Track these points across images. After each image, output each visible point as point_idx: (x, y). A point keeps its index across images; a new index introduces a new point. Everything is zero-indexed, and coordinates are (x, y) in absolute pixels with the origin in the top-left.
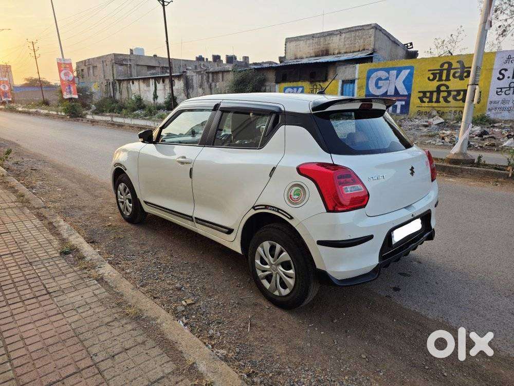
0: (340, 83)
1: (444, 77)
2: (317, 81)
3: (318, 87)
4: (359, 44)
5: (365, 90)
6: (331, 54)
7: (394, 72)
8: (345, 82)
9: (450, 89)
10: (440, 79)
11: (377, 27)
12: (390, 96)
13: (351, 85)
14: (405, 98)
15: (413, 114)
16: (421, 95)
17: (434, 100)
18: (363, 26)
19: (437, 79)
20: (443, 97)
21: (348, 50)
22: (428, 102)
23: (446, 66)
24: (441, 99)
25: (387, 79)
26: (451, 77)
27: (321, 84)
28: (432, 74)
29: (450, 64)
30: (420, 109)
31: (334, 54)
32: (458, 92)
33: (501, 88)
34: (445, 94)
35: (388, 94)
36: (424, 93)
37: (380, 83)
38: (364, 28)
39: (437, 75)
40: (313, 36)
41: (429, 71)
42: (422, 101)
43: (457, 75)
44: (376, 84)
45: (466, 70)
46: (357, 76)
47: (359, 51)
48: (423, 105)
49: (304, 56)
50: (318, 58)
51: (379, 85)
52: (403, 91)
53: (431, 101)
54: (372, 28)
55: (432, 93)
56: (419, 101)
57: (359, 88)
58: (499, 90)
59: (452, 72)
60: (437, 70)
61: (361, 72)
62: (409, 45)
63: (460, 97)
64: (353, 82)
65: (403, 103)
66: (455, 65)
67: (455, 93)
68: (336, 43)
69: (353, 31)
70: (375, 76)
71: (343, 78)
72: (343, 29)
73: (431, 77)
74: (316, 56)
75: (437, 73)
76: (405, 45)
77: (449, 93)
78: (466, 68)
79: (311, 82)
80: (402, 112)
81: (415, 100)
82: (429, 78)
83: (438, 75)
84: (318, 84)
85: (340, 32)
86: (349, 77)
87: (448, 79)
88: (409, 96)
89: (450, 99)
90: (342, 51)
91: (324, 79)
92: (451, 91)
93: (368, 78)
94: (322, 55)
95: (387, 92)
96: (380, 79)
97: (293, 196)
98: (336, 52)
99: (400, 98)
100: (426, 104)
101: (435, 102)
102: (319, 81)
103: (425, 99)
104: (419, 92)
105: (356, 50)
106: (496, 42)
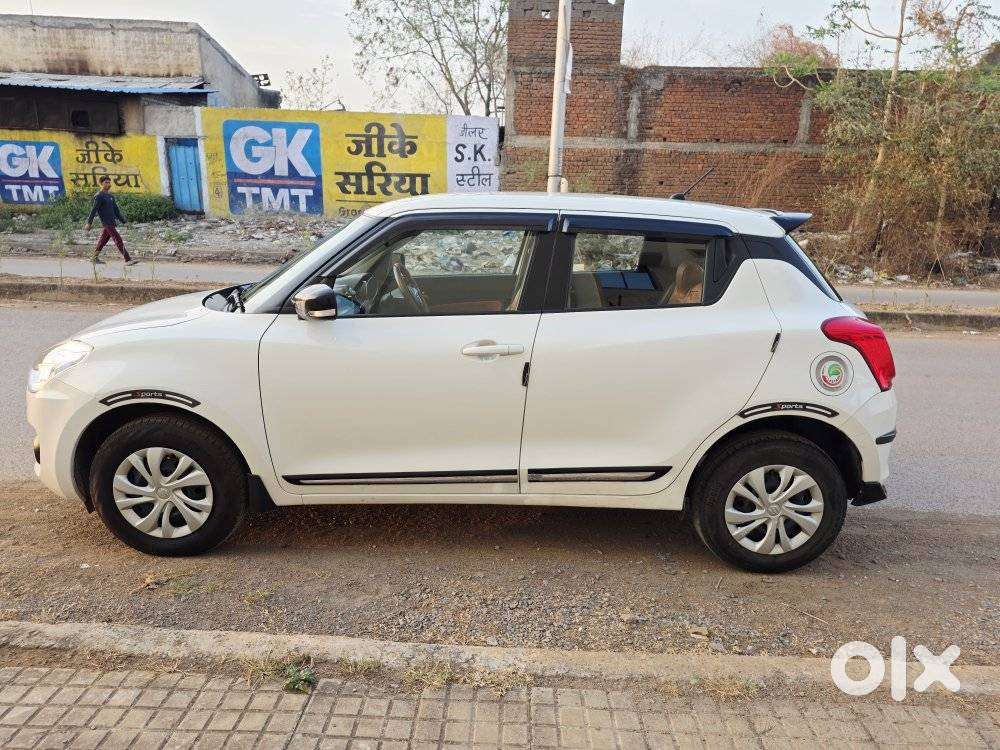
0: (161, 144)
1: (375, 150)
2: (95, 134)
3: (102, 147)
4: (165, 61)
5: (223, 162)
6: (96, 74)
7: (283, 132)
8: (172, 142)
9: (387, 172)
10: (369, 153)
11: (199, 32)
12: (281, 178)
13: (190, 151)
14: (313, 183)
15: (331, 214)
16: (341, 179)
17: (365, 188)
18: (167, 23)
19: (364, 151)
20: (379, 185)
21: (141, 71)
22: (355, 193)
23: (374, 131)
24: (377, 189)
25: (269, 144)
26: (386, 151)
27: (110, 140)
28: (354, 141)
29: (381, 129)
30: (343, 204)
31: (103, 74)
32: (402, 177)
33: (462, 175)
34: (382, 180)
35: (277, 173)
36: (346, 176)
37: (256, 151)
38: (172, 27)
39: (362, 145)
40: (33, 21)
41: (347, 135)
42: (345, 191)
43: (395, 147)
44: (248, 152)
45: (407, 140)
46: (199, 132)
47: (168, 76)
48: (347, 197)
49: (15, 67)
50: (59, 77)
51: (255, 155)
52: (304, 169)
53: (359, 191)
54: (191, 31)
55: (358, 176)
56: (338, 189)
57: (209, 157)
58: (460, 178)
59: (386, 142)
60: (361, 136)
61: (207, 125)
62: (262, 78)
63: (406, 186)
64: (192, 142)
65: (310, 192)
66: (389, 131)
67: (397, 179)
68: (101, 49)
69: (145, 30)
70: (241, 136)
71: (166, 133)
72: (119, 21)
73: (354, 148)
74: (51, 72)
75: (363, 142)
76: (254, 76)
77: (388, 177)
78: (409, 137)
79: (79, 135)
80: (310, 210)
81: (330, 188)
82: (349, 149)
83: (364, 145)
84: (99, 140)
85: (112, 26)
86: (181, 132)
87: (381, 154)
88: (319, 179)
89: (391, 188)
90: (127, 70)
91: (114, 129)
92: (391, 174)
93: (227, 138)
94: (71, 72)
95: (273, 169)
96: (253, 142)
97: (828, 378)
98: (110, 69)
99: (302, 183)
100: (352, 197)
101: (368, 193)
102: (103, 135)
103: (348, 187)
104: (336, 173)
105: (161, 73)
106: (385, 93)
